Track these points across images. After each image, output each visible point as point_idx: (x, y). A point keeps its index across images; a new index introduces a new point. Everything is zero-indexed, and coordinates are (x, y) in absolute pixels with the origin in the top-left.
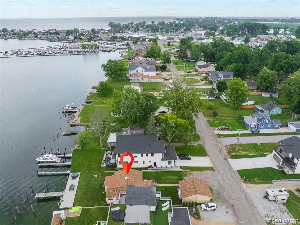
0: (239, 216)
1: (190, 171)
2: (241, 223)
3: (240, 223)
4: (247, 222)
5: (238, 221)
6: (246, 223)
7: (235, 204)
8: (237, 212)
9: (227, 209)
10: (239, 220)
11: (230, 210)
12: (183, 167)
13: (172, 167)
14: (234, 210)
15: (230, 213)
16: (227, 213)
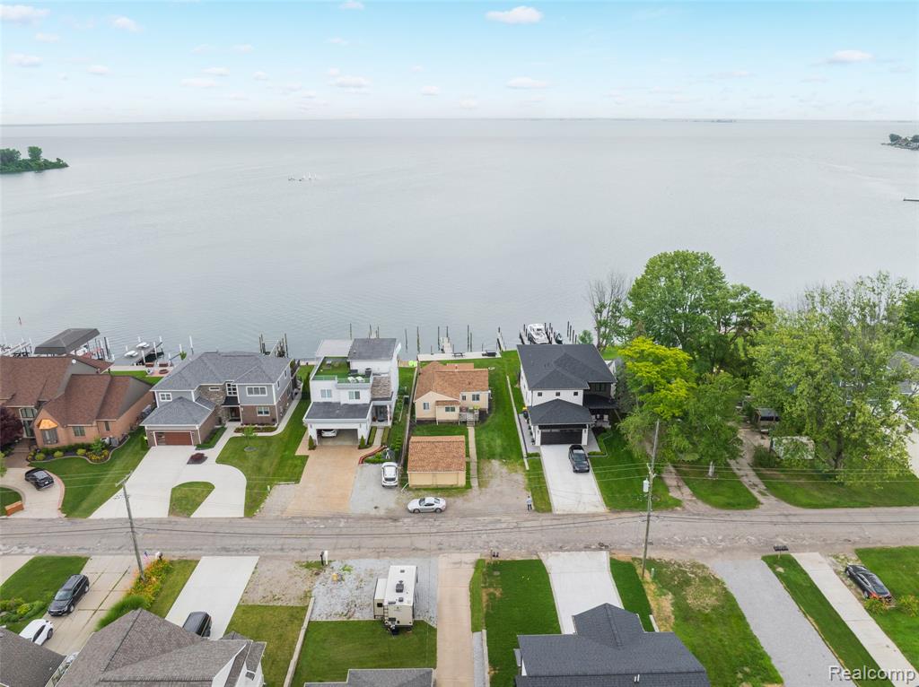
0: (362, 522)
1: (525, 471)
2: (341, 521)
5: (348, 518)
6: (339, 528)
7: (398, 524)
8: (374, 522)
9: (387, 509)
10: (350, 520)
11: (382, 512)
12: (536, 459)
13: (533, 441)
14: (381, 518)
15: (373, 512)
16: (376, 508)
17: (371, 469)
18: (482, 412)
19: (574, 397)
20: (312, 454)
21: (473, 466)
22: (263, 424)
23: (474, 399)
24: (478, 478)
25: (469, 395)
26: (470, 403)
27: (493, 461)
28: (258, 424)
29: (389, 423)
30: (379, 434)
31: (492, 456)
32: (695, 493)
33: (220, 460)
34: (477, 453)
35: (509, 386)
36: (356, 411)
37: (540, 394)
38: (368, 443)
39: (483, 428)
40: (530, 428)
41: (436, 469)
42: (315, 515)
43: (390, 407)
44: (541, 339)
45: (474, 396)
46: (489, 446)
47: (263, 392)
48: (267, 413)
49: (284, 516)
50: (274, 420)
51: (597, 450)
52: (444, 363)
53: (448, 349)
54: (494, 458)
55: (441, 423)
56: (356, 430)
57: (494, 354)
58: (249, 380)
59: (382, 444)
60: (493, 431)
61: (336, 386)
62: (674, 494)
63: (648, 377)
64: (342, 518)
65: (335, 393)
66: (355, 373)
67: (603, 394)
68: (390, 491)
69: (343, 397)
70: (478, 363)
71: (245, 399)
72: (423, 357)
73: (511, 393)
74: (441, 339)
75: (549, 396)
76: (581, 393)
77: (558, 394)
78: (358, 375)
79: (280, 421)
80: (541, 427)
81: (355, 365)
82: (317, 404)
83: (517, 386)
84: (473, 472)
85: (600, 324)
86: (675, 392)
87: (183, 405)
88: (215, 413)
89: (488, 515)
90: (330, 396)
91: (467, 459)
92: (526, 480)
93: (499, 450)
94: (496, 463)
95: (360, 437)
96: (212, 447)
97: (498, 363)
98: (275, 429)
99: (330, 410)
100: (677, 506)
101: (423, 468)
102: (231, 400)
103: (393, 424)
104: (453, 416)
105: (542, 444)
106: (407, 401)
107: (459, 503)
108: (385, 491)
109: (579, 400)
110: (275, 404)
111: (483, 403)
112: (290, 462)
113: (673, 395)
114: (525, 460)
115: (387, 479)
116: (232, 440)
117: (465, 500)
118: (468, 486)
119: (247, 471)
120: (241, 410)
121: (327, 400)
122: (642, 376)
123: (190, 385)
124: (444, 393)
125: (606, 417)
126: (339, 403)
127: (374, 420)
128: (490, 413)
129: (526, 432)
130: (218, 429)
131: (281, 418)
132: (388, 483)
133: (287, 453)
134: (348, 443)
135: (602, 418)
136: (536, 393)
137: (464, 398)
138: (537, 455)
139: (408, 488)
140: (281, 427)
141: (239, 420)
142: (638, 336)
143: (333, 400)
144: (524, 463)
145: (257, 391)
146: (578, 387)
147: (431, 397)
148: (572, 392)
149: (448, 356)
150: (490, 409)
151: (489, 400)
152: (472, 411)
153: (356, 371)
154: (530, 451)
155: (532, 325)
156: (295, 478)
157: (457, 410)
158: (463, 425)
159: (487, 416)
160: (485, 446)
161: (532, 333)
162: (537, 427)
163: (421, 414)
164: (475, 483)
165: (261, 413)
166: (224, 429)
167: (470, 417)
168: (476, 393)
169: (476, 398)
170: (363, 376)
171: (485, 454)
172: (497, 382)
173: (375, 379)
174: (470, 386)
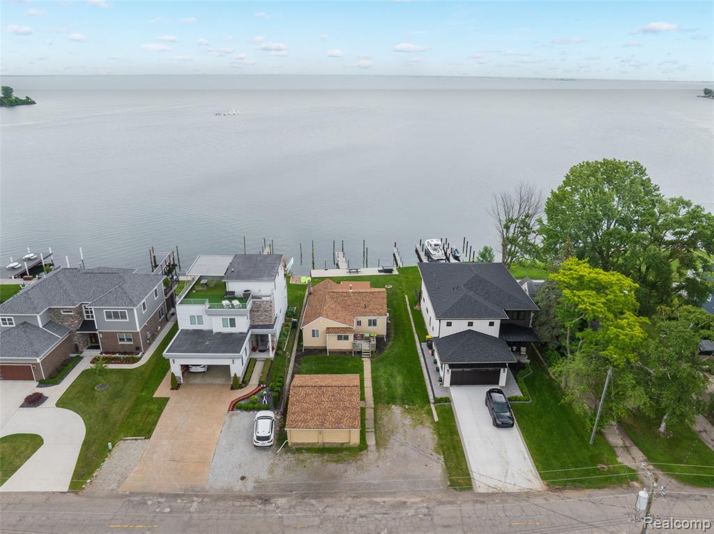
0: (221, 504)
1: (433, 422)
2: (193, 501)
3: (195, 499)
4: (191, 518)
5: (204, 497)
6: (189, 512)
7: (268, 507)
8: (237, 504)
9: (256, 481)
10: (206, 500)
11: (250, 486)
12: (445, 405)
13: (441, 380)
14: (247, 497)
15: (238, 486)
16: (243, 478)
17: (243, 417)
18: (379, 339)
19: (488, 327)
20: (174, 396)
21: (370, 413)
22: (125, 353)
23: (370, 325)
24: (375, 433)
25: (365, 320)
26: (366, 329)
27: (393, 406)
28: (120, 353)
29: (271, 355)
30: (259, 367)
31: (392, 400)
32: (650, 458)
33: (62, 403)
34: (374, 395)
35: (409, 308)
36: (230, 343)
37: (449, 324)
38: (243, 382)
39: (381, 360)
40: (435, 362)
41: (322, 425)
42: (162, 491)
43: (273, 336)
44: (438, 255)
45: (370, 321)
46: (388, 385)
47: (123, 316)
48: (129, 340)
49: (120, 491)
50: (138, 349)
51: (518, 393)
52: (338, 280)
53: (342, 264)
54: (394, 403)
55: (332, 352)
56: (229, 366)
57: (391, 271)
58: (106, 302)
59: (261, 383)
60: (392, 364)
61: (206, 311)
62: (624, 460)
63: (593, 311)
64: (197, 496)
65: (206, 318)
66: (231, 296)
67: (520, 323)
68: (264, 453)
69: (216, 324)
70: (374, 281)
71: (104, 325)
72: (317, 273)
73: (411, 316)
74: (336, 253)
75: (460, 326)
76: (497, 323)
77: (470, 324)
78: (235, 298)
79: (146, 350)
80: (451, 366)
81: (233, 286)
82: (186, 332)
83: (416, 307)
84: (370, 423)
85: (507, 241)
86: (628, 331)
87: (25, 332)
88: (69, 340)
89: (390, 494)
90: (201, 322)
91: (362, 404)
92: (435, 436)
93: (399, 391)
94: (396, 410)
95: (232, 375)
96: (57, 383)
97: (396, 280)
98: (139, 359)
99: (199, 340)
100: (632, 480)
101: (306, 425)
102: (88, 325)
103: (276, 354)
104: (346, 345)
105: (452, 384)
106: (295, 326)
107: (351, 473)
108: (257, 454)
109: (494, 331)
110: (138, 330)
111: (381, 328)
112: (145, 406)
113: (626, 335)
114: (433, 407)
115: (259, 438)
116: (85, 373)
117: (360, 468)
118: (363, 446)
119: (91, 418)
120: (100, 336)
121: (197, 327)
122: (586, 309)
123: (35, 308)
124: (336, 319)
125: (523, 349)
126: (211, 331)
127: (254, 349)
128: (388, 341)
129: (432, 368)
130: (72, 358)
131: (148, 345)
132: (260, 443)
133: (144, 394)
134: (219, 381)
135: (518, 350)
136: (444, 323)
137: (359, 323)
138: (448, 400)
139: (288, 449)
140: (146, 357)
141: (98, 348)
142: (567, 257)
143: (204, 327)
144: (431, 409)
145: (116, 315)
146: (496, 317)
147: (321, 323)
148: (487, 322)
149: (342, 272)
150: (388, 335)
151: (388, 324)
152: (368, 339)
153: (233, 293)
154: (438, 395)
155: (429, 240)
156: (146, 432)
157: (351, 337)
158: (358, 356)
159: (385, 344)
160: (383, 385)
161: (429, 248)
162: (447, 366)
163: (309, 342)
164: (371, 441)
165: (122, 340)
166: (79, 359)
167: (365, 346)
168: (373, 318)
169: (373, 323)
170: (240, 299)
171: (383, 398)
172: (395, 302)
173: (254, 303)
174: (365, 310)
